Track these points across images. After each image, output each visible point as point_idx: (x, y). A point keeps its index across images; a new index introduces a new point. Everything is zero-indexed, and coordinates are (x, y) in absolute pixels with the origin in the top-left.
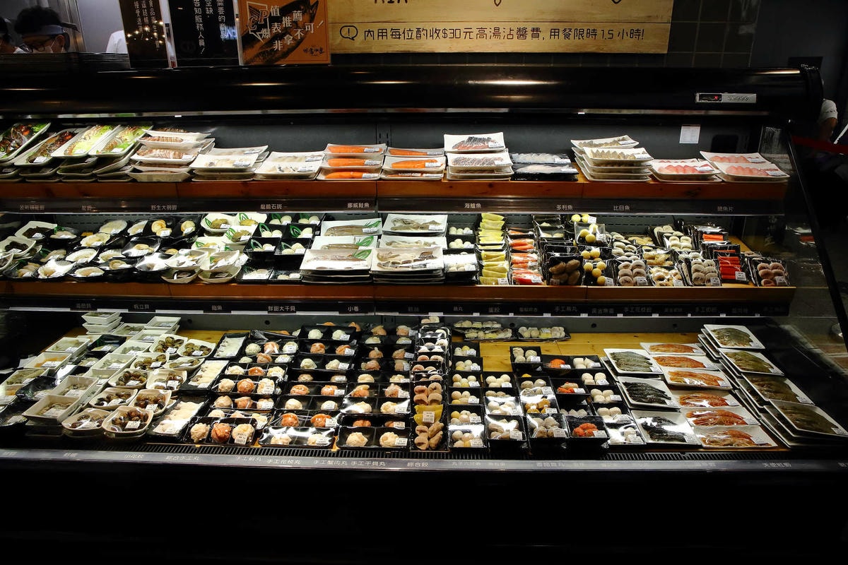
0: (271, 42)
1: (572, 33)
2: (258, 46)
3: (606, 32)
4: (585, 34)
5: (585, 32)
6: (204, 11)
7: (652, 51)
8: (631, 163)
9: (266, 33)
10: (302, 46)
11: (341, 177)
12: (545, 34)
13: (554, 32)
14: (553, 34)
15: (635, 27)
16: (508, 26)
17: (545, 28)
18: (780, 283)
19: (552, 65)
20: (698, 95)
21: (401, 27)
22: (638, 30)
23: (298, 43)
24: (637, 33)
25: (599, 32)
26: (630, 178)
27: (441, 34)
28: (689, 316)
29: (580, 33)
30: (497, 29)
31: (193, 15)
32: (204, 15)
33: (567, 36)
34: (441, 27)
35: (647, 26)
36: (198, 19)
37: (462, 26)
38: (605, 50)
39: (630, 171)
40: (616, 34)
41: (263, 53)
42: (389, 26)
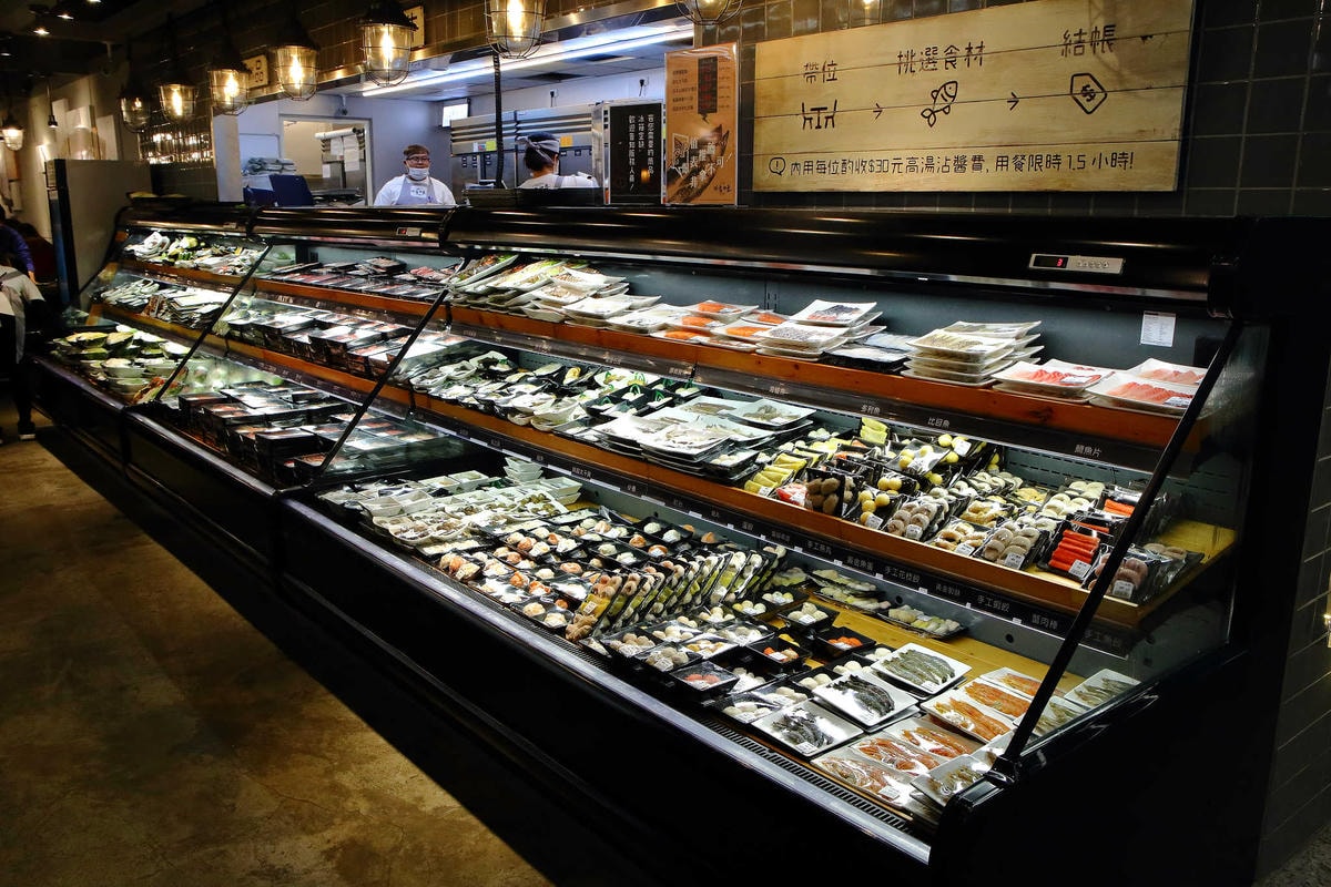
0: (688, 179)
1: (1026, 162)
2: (679, 181)
3: (1074, 158)
4: (1044, 163)
5: (1044, 159)
6: (637, 145)
7: (1147, 188)
8: (968, 357)
9: (686, 168)
10: (715, 182)
11: (677, 337)
12: (989, 165)
13: (1002, 162)
14: (1000, 163)
15: (1119, 149)
16: (943, 154)
17: (990, 156)
18: (1118, 593)
19: (973, 210)
20: (1034, 256)
21: (827, 158)
22: (1123, 154)
23: (711, 178)
24: (1121, 159)
25: (1064, 159)
26: (961, 379)
27: (868, 167)
28: (968, 606)
29: (1037, 161)
30: (930, 159)
31: (627, 148)
32: (636, 148)
33: (1019, 167)
34: (867, 157)
35: (1136, 148)
36: (632, 153)
37: (890, 156)
38: (1074, 187)
39: (963, 369)
40: (1089, 160)
41: (682, 190)
42: (814, 158)
